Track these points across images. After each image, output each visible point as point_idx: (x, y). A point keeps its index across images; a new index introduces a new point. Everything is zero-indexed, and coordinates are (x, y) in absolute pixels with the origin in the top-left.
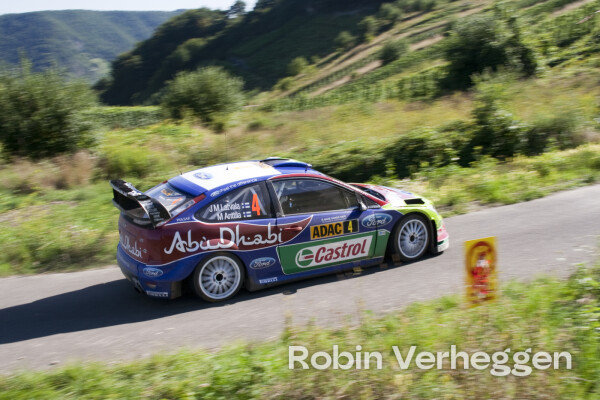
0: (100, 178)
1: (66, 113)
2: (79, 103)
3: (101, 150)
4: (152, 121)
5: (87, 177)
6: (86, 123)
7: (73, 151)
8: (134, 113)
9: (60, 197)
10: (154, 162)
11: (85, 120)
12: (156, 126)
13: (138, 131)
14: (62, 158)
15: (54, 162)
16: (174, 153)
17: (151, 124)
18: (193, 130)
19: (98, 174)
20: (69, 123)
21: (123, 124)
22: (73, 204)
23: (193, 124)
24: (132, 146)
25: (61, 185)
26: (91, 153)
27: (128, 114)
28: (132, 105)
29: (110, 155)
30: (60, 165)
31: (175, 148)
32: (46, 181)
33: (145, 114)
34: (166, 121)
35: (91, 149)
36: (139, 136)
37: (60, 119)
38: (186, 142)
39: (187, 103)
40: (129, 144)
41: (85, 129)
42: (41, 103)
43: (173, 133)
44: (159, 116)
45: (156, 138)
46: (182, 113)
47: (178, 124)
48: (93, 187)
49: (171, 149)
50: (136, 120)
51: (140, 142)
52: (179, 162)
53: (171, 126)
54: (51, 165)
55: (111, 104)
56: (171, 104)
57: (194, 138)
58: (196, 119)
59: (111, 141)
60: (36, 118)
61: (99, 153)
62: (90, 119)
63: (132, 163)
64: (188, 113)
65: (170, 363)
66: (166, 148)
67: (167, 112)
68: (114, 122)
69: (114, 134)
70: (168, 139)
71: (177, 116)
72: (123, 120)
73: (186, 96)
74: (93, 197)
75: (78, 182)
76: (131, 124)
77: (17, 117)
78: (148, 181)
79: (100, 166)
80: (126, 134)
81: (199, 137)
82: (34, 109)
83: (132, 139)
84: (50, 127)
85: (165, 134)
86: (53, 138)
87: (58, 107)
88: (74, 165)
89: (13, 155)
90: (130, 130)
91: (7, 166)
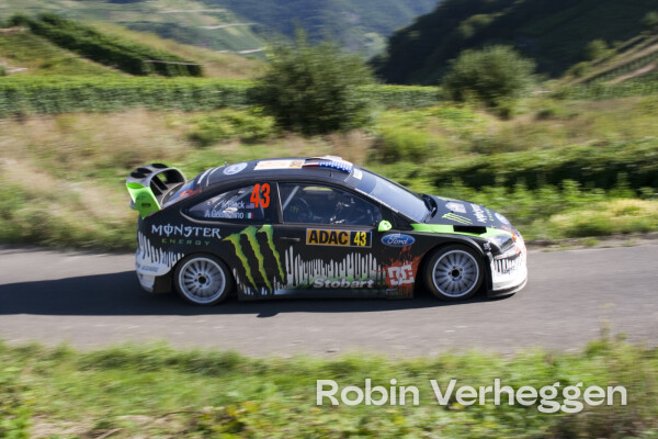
0: (374, 160)
1: (343, 88)
2: (356, 79)
3: (376, 131)
4: (431, 102)
5: (360, 158)
6: (362, 100)
7: (346, 131)
8: (411, 92)
10: (433, 147)
11: (362, 97)
12: (436, 109)
13: (416, 112)
14: (335, 136)
15: (327, 140)
16: (453, 139)
17: (431, 106)
18: (476, 115)
19: (373, 155)
20: (345, 100)
21: (399, 104)
23: (476, 108)
24: (409, 129)
26: (367, 132)
27: (406, 93)
28: (410, 85)
29: (387, 137)
30: (333, 143)
31: (455, 133)
33: (424, 94)
34: (447, 103)
35: (365, 128)
36: (418, 119)
37: (335, 95)
38: (469, 127)
39: (470, 85)
40: (407, 125)
41: (361, 106)
42: (317, 77)
43: (454, 117)
44: (439, 97)
45: (435, 121)
46: (465, 96)
47: (460, 107)
49: (451, 135)
50: (414, 101)
51: (418, 124)
52: (460, 149)
53: (452, 109)
54: (324, 143)
55: (388, 83)
56: (453, 85)
57: (475, 123)
58: (479, 103)
59: (386, 121)
60: (313, 92)
61: (375, 133)
62: (367, 96)
63: (409, 146)
64: (470, 95)
66: (446, 133)
67: (448, 93)
68: (391, 102)
69: (390, 114)
70: (449, 124)
71: (458, 98)
72: (400, 100)
73: (468, 76)
76: (408, 105)
77: (290, 90)
78: (426, 167)
79: (375, 147)
80: (403, 115)
81: (483, 123)
82: (310, 82)
83: (409, 120)
84: (325, 102)
85: (445, 117)
86: (327, 114)
87: (334, 82)
88: (347, 145)
89: (286, 129)
90: (406, 111)
91: (278, 141)
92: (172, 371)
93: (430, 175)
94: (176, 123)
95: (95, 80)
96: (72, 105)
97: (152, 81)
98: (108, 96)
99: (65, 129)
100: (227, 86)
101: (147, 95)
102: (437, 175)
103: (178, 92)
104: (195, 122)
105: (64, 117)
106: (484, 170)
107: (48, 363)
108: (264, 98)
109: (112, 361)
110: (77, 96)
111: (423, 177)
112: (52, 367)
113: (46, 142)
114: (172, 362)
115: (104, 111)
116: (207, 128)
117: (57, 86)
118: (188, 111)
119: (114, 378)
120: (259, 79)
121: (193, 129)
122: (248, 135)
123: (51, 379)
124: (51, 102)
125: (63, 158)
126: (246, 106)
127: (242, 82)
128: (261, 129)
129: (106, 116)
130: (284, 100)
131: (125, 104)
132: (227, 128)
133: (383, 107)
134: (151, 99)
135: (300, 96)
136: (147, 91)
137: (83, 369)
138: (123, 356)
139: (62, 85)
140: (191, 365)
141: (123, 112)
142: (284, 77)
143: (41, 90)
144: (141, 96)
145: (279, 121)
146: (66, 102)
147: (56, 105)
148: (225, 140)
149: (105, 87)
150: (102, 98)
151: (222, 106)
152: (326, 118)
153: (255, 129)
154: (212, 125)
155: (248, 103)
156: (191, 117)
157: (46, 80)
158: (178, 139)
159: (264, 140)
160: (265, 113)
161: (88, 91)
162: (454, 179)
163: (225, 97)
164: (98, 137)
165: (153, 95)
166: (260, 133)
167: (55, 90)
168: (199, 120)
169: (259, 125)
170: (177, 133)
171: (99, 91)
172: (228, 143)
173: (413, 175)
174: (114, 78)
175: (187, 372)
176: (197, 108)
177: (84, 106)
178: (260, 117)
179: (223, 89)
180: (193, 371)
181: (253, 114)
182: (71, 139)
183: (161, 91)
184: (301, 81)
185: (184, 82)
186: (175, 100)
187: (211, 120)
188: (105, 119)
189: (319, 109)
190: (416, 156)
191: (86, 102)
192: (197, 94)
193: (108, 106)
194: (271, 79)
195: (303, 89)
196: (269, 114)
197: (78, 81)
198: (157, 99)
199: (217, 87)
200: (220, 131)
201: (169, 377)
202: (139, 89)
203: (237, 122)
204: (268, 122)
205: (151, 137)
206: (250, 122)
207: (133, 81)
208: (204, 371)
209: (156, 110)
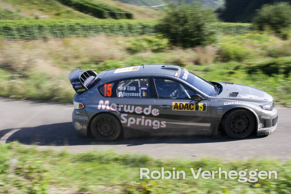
0: (218, 60)
1: (202, 25)
2: (209, 20)
3: (219, 46)
4: (247, 31)
5: (211, 59)
6: (212, 30)
7: (204, 45)
8: (237, 26)
9: (196, 69)
10: (248, 54)
11: (212, 29)
12: (249, 34)
13: (239, 36)
14: (198, 48)
15: (194, 50)
16: (258, 50)
17: (247, 33)
18: (270, 37)
19: (217, 58)
20: (203, 30)
21: (230, 32)
22: (203, 73)
23: (270, 34)
24: (235, 45)
25: (197, 63)
26: (214, 46)
27: (234, 27)
28: (236, 22)
29: (224, 48)
30: (197, 52)
31: (259, 47)
32: (189, 60)
33: (243, 27)
34: (255, 31)
35: (213, 45)
36: (240, 39)
37: (199, 28)
38: (266, 44)
39: (267, 22)
40: (234, 43)
41: (212, 33)
42: (190, 18)
43: (258, 39)
44: (251, 29)
45: (249, 41)
46: (264, 28)
47: (261, 33)
48: (214, 65)
49: (257, 48)
50: (238, 31)
51: (240, 42)
52: (261, 55)
53: (257, 35)
54: (193, 52)
55: (225, 21)
56: (258, 22)
57: (269, 42)
58: (272, 32)
59: (224, 41)
60: (187, 26)
61: (218, 47)
62: (215, 28)
63: (235, 54)
64: (267, 27)
65: (259, 165)
66: (254, 47)
67: (256, 26)
68: (227, 31)
69: (226, 37)
70: (256, 42)
71: (261, 29)
72: (231, 30)
73: (266, 18)
74: (213, 70)
75: (206, 61)
76: (235, 33)
77: (176, 26)
78: (244, 64)
79: (218, 54)
80: (232, 38)
81: (272, 41)
82: (186, 22)
83: (235, 40)
84: (194, 31)
85: (254, 39)
86: (194, 37)
87: (198, 21)
88: (204, 53)
89: (174, 45)
90: (234, 35)
91: (170, 51)
93: (246, 68)
94: (120, 42)
95: (81, 21)
96: (70, 33)
97: (109, 22)
98: (87, 29)
99: (66, 45)
100: (145, 24)
101: (106, 28)
102: (249, 68)
103: (121, 27)
104: (129, 42)
105: (66, 39)
106: (273, 66)
108: (163, 29)
109: (88, 159)
110: (72, 29)
111: (242, 69)
112: (58, 160)
113: (58, 51)
114: (116, 160)
115: (85, 36)
116: (135, 44)
117: (63, 24)
118: (126, 36)
119: (88, 167)
120: (161, 20)
121: (128, 45)
122: (155, 48)
123: (58, 167)
124: (59, 32)
125: (66, 59)
126: (154, 34)
127: (152, 22)
128: (161, 45)
129: (86, 38)
130: (173, 30)
131: (95, 33)
132: (145, 44)
133: (222, 34)
134: (108, 30)
135: (181, 28)
136: (106, 26)
137: (73, 162)
138: (93, 156)
139: (65, 23)
140: (125, 161)
141: (94, 37)
142: (173, 19)
143: (55, 26)
144: (103, 29)
145: (171, 41)
146: (67, 32)
147: (62, 33)
148: (144, 51)
149: (86, 25)
150: (84, 30)
151: (142, 34)
152: (194, 39)
153: (158, 45)
154: (137, 43)
155: (155, 32)
156: (127, 39)
157: (57, 21)
158: (121, 50)
159: (163, 50)
160: (164, 37)
161: (77, 27)
162: (258, 70)
163: (144, 29)
164: (82, 50)
165: (109, 28)
166: (161, 47)
167: (62, 26)
168: (131, 41)
169: (160, 43)
170: (121, 47)
171: (83, 26)
172: (146, 52)
173: (237, 68)
174: (90, 20)
175: (123, 164)
176: (130, 34)
177: (76, 34)
178: (161, 39)
179: (143, 25)
180: (126, 164)
181: (158, 37)
182: (69, 50)
183: (113, 26)
184: (182, 20)
185: (124, 22)
186: (119, 31)
187: (137, 40)
188: (86, 40)
189: (191, 35)
190: (239, 58)
191: (77, 32)
192: (130, 28)
193: (87, 34)
194: (167, 20)
195: (182, 25)
197: (73, 21)
198: (111, 30)
199: (140, 24)
200: (141, 46)
201: (116, 165)
202: (102, 25)
203: (150, 42)
204: (165, 42)
205: (108, 49)
206: (156, 42)
207: (99, 21)
208: (131, 164)
209: (110, 36)
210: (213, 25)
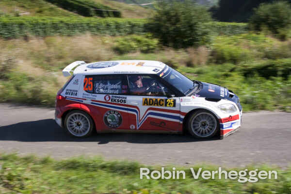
0: (211, 62)
1: (196, 23)
4: (242, 31)
5: (204, 61)
6: (206, 30)
7: (197, 46)
8: (232, 26)
9: (188, 71)
10: (244, 56)
11: (206, 28)
12: (245, 35)
13: (234, 36)
14: (190, 49)
15: (186, 51)
16: (255, 51)
18: (267, 38)
19: (211, 60)
20: (196, 30)
21: (225, 32)
22: (196, 76)
23: (267, 34)
25: (189, 64)
26: (208, 47)
27: (229, 27)
28: (231, 22)
29: (219, 50)
30: (190, 53)
31: (255, 48)
32: (181, 62)
33: (238, 27)
34: (251, 32)
35: (207, 45)
36: (235, 40)
37: (192, 27)
38: (262, 44)
39: (265, 22)
40: (230, 44)
41: (205, 33)
42: (182, 18)
43: (255, 39)
44: (247, 29)
45: (245, 41)
46: (262, 28)
47: (258, 34)
48: (207, 67)
50: (233, 31)
51: (235, 43)
52: (258, 56)
53: (254, 35)
54: (185, 53)
55: (220, 21)
56: (255, 22)
57: (267, 43)
58: (269, 32)
59: (218, 41)
60: (178, 26)
61: (212, 48)
62: (209, 28)
63: (231, 54)
64: (264, 28)
66: (250, 48)
67: (252, 26)
68: (221, 31)
69: (220, 38)
70: (252, 42)
71: (258, 29)
72: (225, 30)
74: (207, 72)
75: (199, 63)
76: (230, 33)
77: (168, 25)
78: (239, 66)
79: (212, 55)
80: (227, 38)
81: (271, 42)
82: (178, 20)
83: (231, 41)
84: (186, 31)
85: (250, 40)
86: (187, 37)
87: (191, 20)
88: (197, 54)
89: (164, 45)
90: (229, 36)
91: (162, 51)
92: (104, 171)
93: (240, 71)
94: (107, 42)
95: (64, 19)
96: (53, 32)
97: (95, 20)
98: (72, 28)
99: (49, 44)
100: (134, 23)
101: (92, 27)
102: (244, 70)
103: (108, 25)
104: (118, 41)
105: (48, 38)
106: (271, 68)
107: (38, 166)
108: (153, 29)
109: (73, 166)
110: (55, 27)
112: (40, 168)
113: (39, 51)
114: (103, 167)
115: (69, 36)
116: (123, 44)
117: (45, 22)
118: (114, 35)
119: (73, 175)
120: (152, 19)
121: (116, 44)
122: (145, 48)
123: (40, 175)
124: (42, 30)
125: (48, 60)
126: (144, 33)
127: (141, 21)
128: (152, 45)
130: (164, 30)
131: (81, 32)
132: (134, 44)
133: (217, 34)
134: (95, 29)
135: (172, 28)
136: (92, 25)
137: (57, 170)
138: (79, 163)
139: (49, 21)
140: (113, 169)
141: (79, 36)
142: (164, 18)
143: (37, 24)
144: (89, 27)
145: (160, 41)
146: (49, 30)
147: (45, 32)
148: (132, 51)
149: (69, 23)
150: (68, 28)
151: (131, 33)
152: (186, 40)
153: (148, 45)
154: (126, 43)
155: (144, 32)
156: (115, 39)
157: (39, 18)
158: (107, 50)
159: (153, 51)
160: (154, 37)
161: (61, 25)
162: (254, 72)
163: (133, 28)
164: (66, 49)
165: (95, 27)
166: (152, 47)
167: (44, 24)
169: (150, 43)
170: (107, 47)
171: (67, 24)
172: (134, 52)
173: (232, 70)
174: (75, 18)
175: (111, 172)
176: (117, 34)
177: (59, 32)
178: (151, 39)
179: (132, 24)
180: (114, 172)
181: (147, 37)
182: (52, 50)
183: (99, 25)
184: (173, 20)
185: (111, 20)
186: (106, 30)
187: (126, 40)
188: (69, 39)
189: (183, 35)
190: (234, 60)
191: (61, 30)
192: (118, 27)
193: (72, 32)
194: (158, 19)
195: (174, 24)
196: (156, 37)
197: (57, 19)
198: (97, 30)
199: (129, 23)
200: (131, 46)
201: (103, 173)
202: (88, 24)
203: (139, 41)
204: (155, 41)
205: (94, 49)
206: (146, 42)
207: (85, 20)
208: (120, 172)
209: (96, 35)
210: (206, 24)
